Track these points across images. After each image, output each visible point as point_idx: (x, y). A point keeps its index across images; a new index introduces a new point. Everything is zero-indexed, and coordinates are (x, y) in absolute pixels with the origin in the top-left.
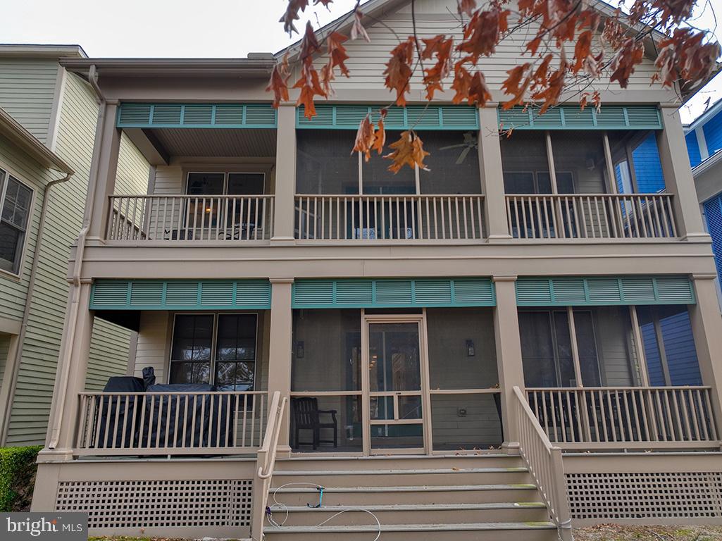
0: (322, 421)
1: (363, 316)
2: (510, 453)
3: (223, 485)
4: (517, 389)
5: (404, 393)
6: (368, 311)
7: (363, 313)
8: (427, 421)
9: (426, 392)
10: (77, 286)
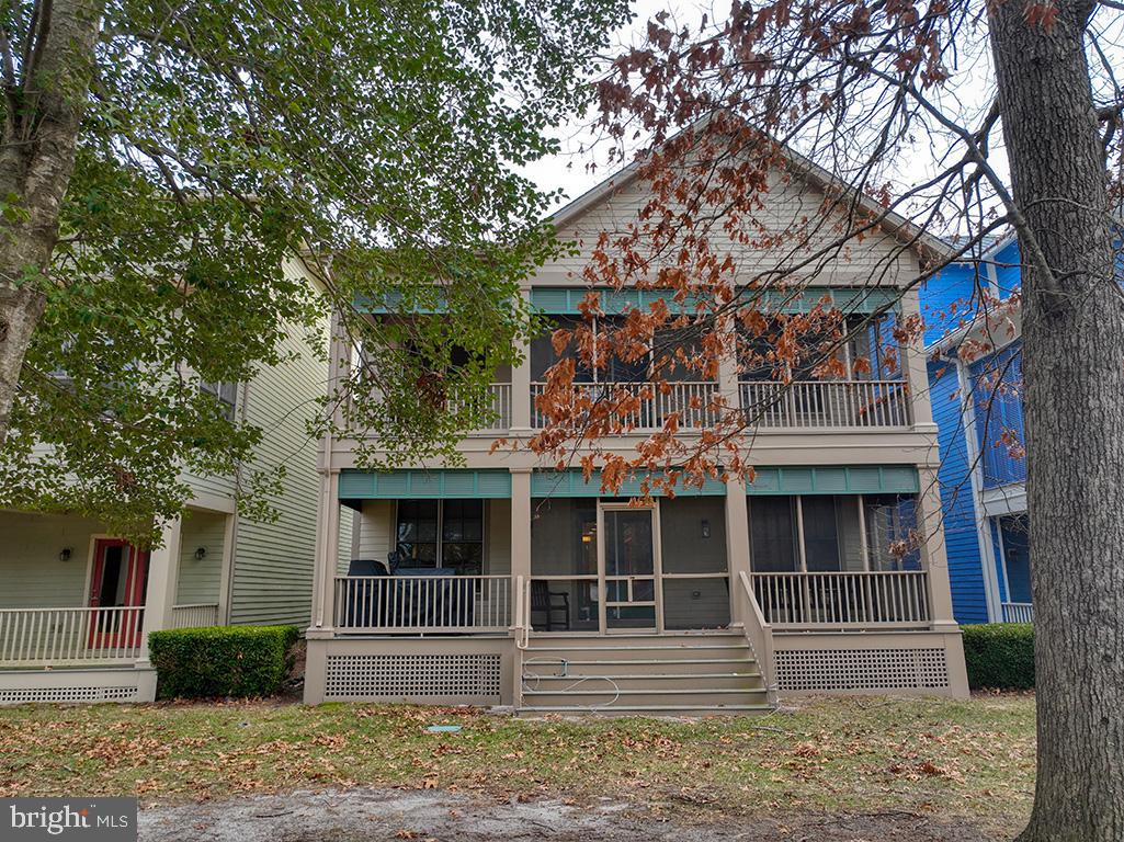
0: (553, 603)
1: (599, 504)
2: (735, 632)
3: (474, 659)
4: (743, 574)
5: (637, 577)
6: (604, 500)
7: (598, 501)
8: (659, 603)
9: (658, 576)
10: (327, 476)
